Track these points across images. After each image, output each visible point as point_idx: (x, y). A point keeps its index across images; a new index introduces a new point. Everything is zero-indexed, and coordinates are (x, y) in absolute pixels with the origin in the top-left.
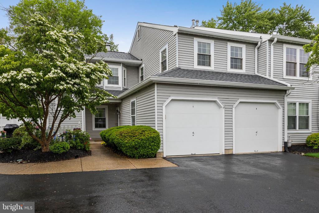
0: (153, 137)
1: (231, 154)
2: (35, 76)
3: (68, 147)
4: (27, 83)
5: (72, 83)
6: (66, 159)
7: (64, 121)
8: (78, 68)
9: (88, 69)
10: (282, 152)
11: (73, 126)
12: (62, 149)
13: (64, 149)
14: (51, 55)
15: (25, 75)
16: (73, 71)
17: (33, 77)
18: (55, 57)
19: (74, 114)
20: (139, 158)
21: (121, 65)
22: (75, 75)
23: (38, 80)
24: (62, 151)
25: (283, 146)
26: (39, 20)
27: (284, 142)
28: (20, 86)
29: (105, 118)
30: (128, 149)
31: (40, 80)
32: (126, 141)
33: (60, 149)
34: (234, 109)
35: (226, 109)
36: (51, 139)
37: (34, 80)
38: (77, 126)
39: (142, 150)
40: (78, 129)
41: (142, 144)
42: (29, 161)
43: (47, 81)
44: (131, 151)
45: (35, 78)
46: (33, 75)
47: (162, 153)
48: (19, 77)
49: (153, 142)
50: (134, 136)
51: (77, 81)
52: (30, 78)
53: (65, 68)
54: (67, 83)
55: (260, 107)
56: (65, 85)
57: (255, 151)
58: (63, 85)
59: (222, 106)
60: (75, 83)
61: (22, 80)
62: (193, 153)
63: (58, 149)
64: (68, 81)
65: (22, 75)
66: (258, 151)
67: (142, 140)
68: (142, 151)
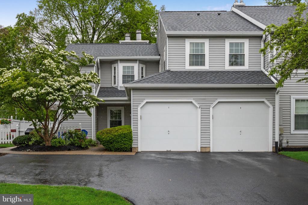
0: (125, 133)
1: (208, 152)
2: (35, 92)
3: (63, 142)
4: (30, 97)
5: (57, 95)
6: (60, 151)
7: (63, 122)
8: (61, 85)
9: (73, 82)
10: (273, 152)
11: (75, 127)
12: (58, 143)
13: (60, 144)
14: (46, 76)
15: (28, 92)
16: (57, 87)
17: (33, 92)
18: (48, 77)
19: (72, 116)
20: (115, 151)
21: (138, 62)
22: (59, 90)
23: (36, 94)
24: (58, 145)
25: (274, 146)
26: (41, 50)
27: (275, 142)
28: (26, 99)
29: (121, 121)
30: (105, 143)
31: (38, 94)
32: (104, 137)
33: (56, 143)
34: (211, 109)
35: (203, 109)
36: (52, 136)
37: (34, 94)
38: (78, 127)
39: (116, 144)
40: (79, 129)
41: (115, 139)
42: (34, 150)
43: (42, 94)
44: (107, 145)
45: (35, 93)
46: (33, 91)
47: (137, 148)
48: (25, 93)
49: (125, 138)
50: (110, 133)
51: (61, 93)
52: (31, 93)
53: (52, 86)
54: (54, 95)
55: (244, 106)
56: (52, 97)
57: (239, 150)
58: (51, 97)
59: (198, 106)
60: (59, 95)
61: (27, 95)
62: (169, 150)
63: (55, 143)
64: (54, 94)
65: (27, 91)
66: (242, 150)
67: (115, 136)
68: (117, 146)
